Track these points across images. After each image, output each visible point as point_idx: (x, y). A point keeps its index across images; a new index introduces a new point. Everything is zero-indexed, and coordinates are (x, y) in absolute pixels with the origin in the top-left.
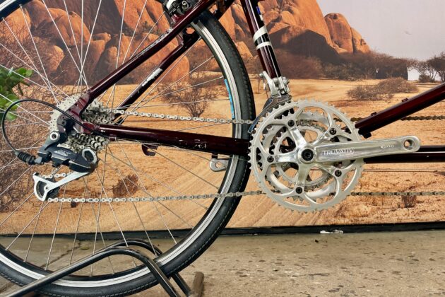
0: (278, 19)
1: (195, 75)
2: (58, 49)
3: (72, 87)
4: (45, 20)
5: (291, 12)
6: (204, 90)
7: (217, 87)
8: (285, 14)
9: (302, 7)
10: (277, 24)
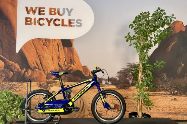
0: (70, 66)
1: (47, 80)
2: (12, 72)
3: (15, 83)
4: (8, 65)
5: (74, 65)
6: (50, 84)
7: (53, 84)
8: (72, 65)
9: (77, 63)
10: (70, 68)
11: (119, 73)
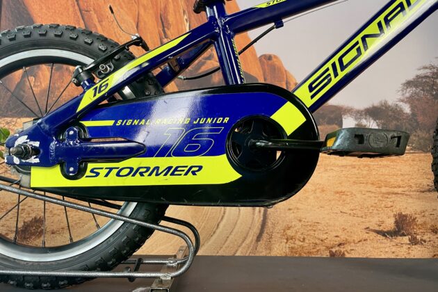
11: (409, 84)
